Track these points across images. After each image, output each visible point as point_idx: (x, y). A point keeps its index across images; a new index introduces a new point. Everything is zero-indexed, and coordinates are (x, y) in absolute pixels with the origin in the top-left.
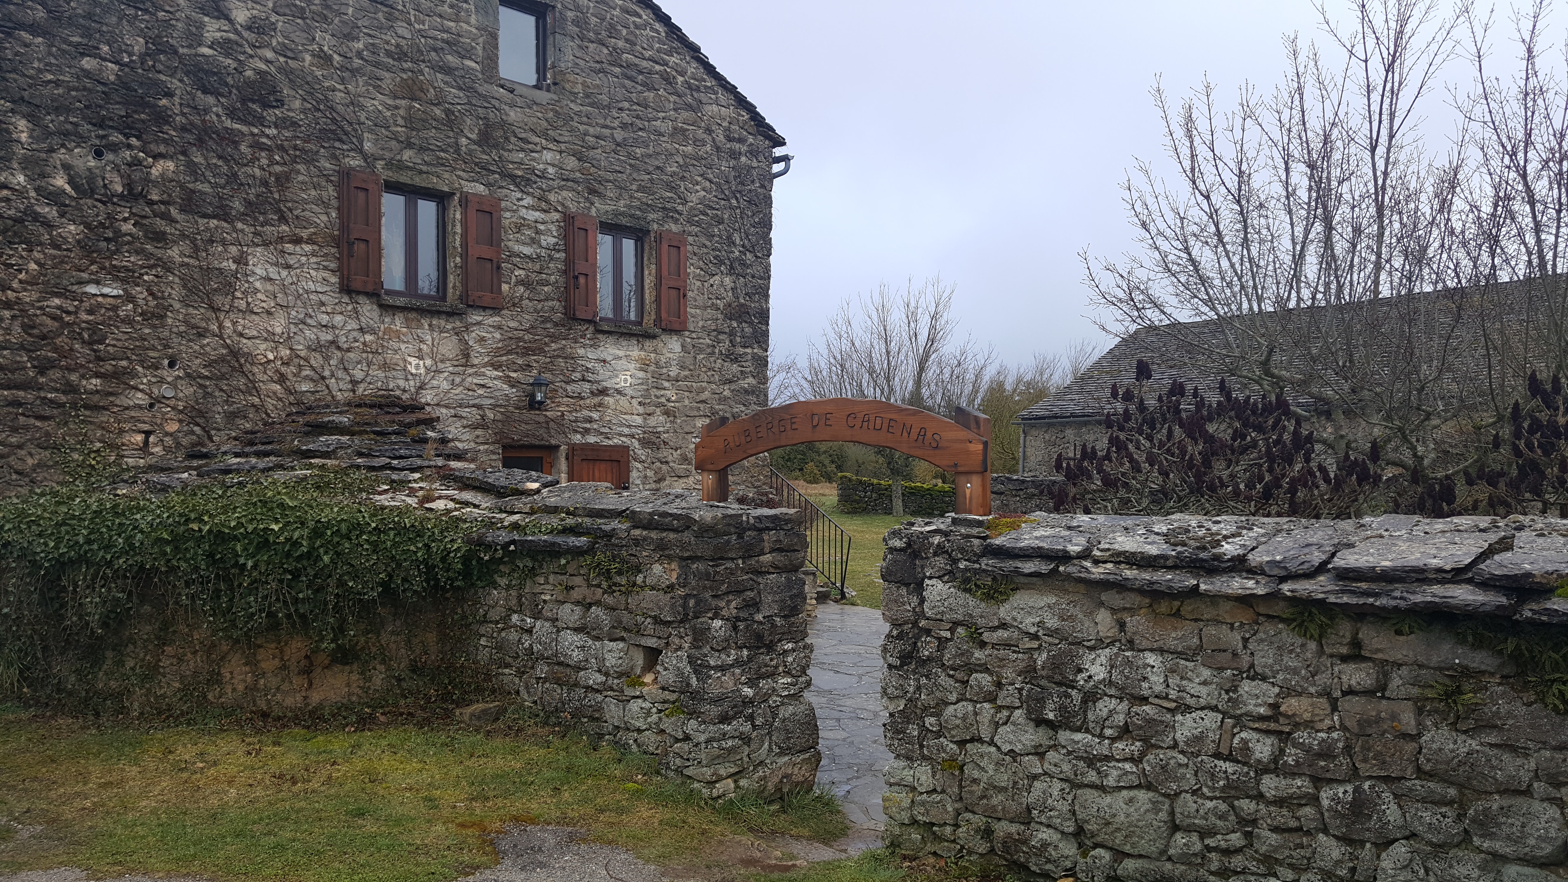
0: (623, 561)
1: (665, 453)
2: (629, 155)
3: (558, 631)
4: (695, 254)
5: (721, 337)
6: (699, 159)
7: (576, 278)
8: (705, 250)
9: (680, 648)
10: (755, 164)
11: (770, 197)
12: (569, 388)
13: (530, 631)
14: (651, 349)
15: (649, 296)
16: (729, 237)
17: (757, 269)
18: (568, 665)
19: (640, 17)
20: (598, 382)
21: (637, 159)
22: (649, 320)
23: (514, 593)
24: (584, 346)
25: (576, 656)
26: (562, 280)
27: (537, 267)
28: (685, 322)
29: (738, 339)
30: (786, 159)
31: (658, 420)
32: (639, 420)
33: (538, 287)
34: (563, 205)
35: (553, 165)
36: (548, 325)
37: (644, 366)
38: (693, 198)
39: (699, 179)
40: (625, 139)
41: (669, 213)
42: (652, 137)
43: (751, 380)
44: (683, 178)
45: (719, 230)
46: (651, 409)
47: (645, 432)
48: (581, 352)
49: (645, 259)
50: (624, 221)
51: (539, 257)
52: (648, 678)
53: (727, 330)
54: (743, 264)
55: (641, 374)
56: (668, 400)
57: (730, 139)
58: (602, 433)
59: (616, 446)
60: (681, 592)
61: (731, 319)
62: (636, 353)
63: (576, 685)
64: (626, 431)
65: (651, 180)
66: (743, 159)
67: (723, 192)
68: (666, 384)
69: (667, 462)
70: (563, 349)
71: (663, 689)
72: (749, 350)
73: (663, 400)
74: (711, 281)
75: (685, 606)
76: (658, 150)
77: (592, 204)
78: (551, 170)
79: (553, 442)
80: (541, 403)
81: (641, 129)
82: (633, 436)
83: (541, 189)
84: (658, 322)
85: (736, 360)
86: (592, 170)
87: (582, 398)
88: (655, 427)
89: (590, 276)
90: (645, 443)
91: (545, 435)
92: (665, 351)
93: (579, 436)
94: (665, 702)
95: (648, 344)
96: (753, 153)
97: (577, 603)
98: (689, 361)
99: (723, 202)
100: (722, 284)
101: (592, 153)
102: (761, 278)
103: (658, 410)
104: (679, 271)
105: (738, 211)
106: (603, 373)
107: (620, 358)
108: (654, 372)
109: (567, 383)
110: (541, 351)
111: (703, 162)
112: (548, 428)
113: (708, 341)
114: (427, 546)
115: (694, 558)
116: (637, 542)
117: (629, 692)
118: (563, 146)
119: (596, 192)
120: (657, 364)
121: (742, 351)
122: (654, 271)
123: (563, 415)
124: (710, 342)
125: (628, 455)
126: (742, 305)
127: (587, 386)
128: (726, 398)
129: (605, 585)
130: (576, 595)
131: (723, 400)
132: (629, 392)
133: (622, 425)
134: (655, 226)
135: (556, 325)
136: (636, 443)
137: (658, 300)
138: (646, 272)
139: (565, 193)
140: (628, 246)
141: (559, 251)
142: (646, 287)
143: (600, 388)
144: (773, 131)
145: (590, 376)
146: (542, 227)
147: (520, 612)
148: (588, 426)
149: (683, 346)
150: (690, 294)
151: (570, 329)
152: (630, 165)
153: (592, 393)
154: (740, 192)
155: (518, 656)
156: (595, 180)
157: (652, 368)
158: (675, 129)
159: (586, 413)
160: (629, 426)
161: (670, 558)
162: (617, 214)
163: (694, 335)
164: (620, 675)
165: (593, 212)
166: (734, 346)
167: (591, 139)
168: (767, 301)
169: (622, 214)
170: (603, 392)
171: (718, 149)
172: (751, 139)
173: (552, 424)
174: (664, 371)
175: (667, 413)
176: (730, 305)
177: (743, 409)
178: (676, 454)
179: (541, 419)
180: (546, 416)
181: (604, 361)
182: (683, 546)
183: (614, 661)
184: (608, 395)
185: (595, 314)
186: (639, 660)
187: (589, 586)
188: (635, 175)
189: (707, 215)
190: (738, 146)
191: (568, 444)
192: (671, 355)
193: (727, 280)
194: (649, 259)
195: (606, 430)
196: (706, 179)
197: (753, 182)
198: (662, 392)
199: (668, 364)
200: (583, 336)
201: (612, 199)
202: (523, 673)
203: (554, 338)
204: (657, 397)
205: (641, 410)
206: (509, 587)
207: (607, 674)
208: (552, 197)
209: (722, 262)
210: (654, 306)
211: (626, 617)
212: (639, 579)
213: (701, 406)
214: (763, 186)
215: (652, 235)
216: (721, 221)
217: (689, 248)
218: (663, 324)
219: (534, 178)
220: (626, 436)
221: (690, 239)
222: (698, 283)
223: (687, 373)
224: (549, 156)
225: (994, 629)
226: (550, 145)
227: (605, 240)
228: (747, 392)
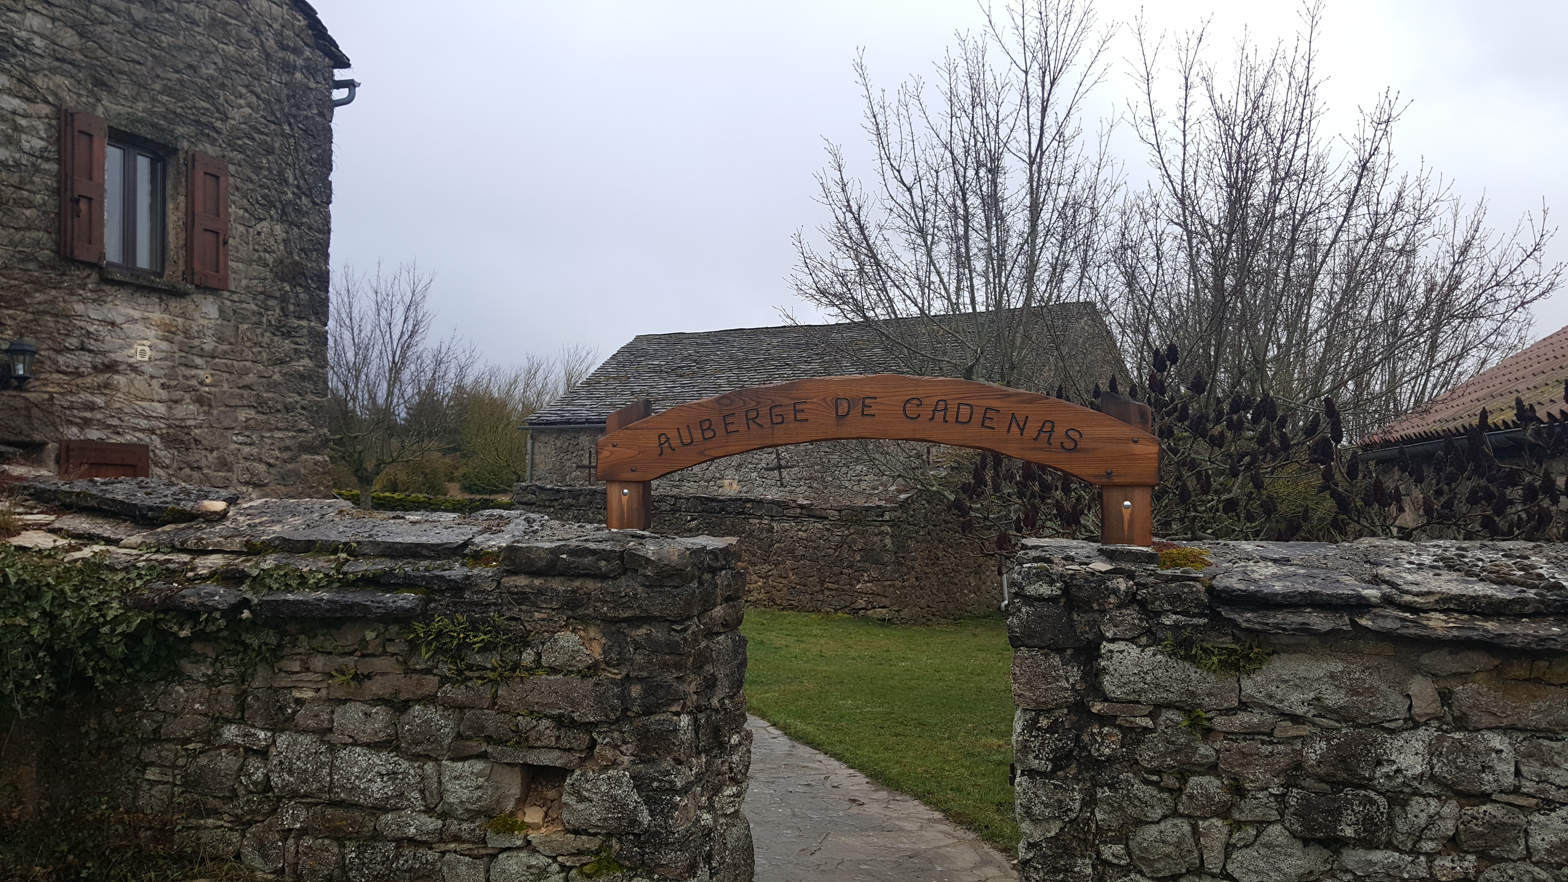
0: (497, 629)
1: (196, 455)
2: (152, 42)
3: (332, 748)
4: (237, 189)
5: (271, 302)
6: (245, 64)
7: (77, 201)
8: (251, 186)
9: (614, 764)
10: (312, 85)
11: (330, 130)
12: (61, 359)
13: (263, 754)
14: (178, 311)
15: (174, 238)
16: (281, 173)
17: (314, 219)
18: (356, 805)
20: (104, 353)
21: (163, 49)
22: (174, 272)
23: (228, 689)
24: (84, 300)
25: (378, 789)
26: (52, 203)
27: (15, 179)
28: (226, 278)
29: (292, 308)
30: (351, 85)
31: (188, 410)
32: (161, 409)
33: (16, 210)
34: (56, 95)
35: (42, 36)
36: (31, 266)
37: (169, 333)
38: (236, 115)
39: (244, 91)
40: (146, 19)
41: (204, 130)
42: (183, 23)
43: (306, 362)
44: (222, 86)
45: (268, 162)
46: (178, 394)
47: (169, 426)
48: (79, 308)
49: (169, 187)
50: (144, 131)
51: (18, 164)
52: (533, 815)
53: (278, 294)
54: (299, 211)
55: (164, 345)
56: (202, 383)
57: (283, 48)
58: (109, 426)
59: (129, 445)
60: (615, 674)
61: (282, 280)
62: (157, 315)
63: (377, 836)
64: (144, 423)
65: (181, 82)
66: (298, 75)
67: (273, 113)
68: (199, 361)
69: (199, 466)
70: (52, 302)
71: (576, 832)
72: (304, 323)
73: (194, 382)
74: (258, 227)
75: (624, 697)
76: (191, 42)
77: (99, 100)
78: (38, 42)
79: (37, 437)
80: (23, 379)
81: (168, 10)
82: (152, 431)
83: (23, 66)
84: (189, 274)
85: (287, 335)
86: (99, 53)
87: (81, 375)
88: (182, 420)
89: (95, 201)
90: (169, 441)
91: (25, 428)
92: (197, 316)
93: (75, 430)
94: (580, 853)
95: (175, 305)
96: (310, 70)
97: (378, 701)
98: (229, 332)
99: (273, 126)
100: (272, 233)
101: (99, 29)
102: (320, 231)
103: (187, 396)
104: (218, 208)
105: (292, 141)
106: (111, 341)
107: (134, 321)
108: (181, 343)
109: (59, 352)
110: (18, 302)
111: (249, 70)
112: (29, 417)
113: (253, 307)
115: (635, 621)
116: (521, 597)
117: (495, 841)
118: (57, 12)
119: (105, 84)
120: (186, 332)
121: (296, 323)
122: (182, 205)
123: (52, 398)
124: (256, 308)
125: (148, 457)
126: (296, 263)
127: (87, 357)
128: (276, 384)
129: (445, 669)
130: (374, 687)
131: (272, 386)
132: (148, 369)
133: (138, 415)
134: (186, 144)
135: (42, 266)
136: (157, 441)
137: (189, 245)
138: (170, 206)
139: (58, 79)
140: (144, 166)
141: (48, 160)
142: (170, 226)
143: (106, 361)
144: (337, 47)
145: (92, 344)
146: (23, 122)
147: (241, 721)
148: (88, 415)
149: (221, 311)
150: (230, 241)
151: (64, 274)
152: (153, 56)
153: (95, 368)
154: (294, 117)
155: (235, 795)
156: (103, 67)
157: (180, 337)
158: (213, 19)
159: (85, 396)
160: (148, 417)
161: (585, 620)
162: (134, 120)
163: (235, 297)
164: (473, 815)
165: (100, 111)
166: (286, 316)
167: (99, 10)
168: (326, 262)
169: (140, 120)
170: (112, 367)
171: (268, 56)
172: (308, 53)
173: (35, 411)
174: (196, 342)
175: (200, 401)
176: (282, 262)
177: (298, 398)
179: (19, 403)
180: (26, 399)
181: (113, 324)
182: (618, 601)
183: (465, 795)
184: (117, 372)
185: (102, 256)
186: (513, 785)
187: (408, 671)
188: (159, 71)
189: (253, 139)
190: (292, 57)
191: (60, 441)
192: (205, 322)
193: (278, 229)
194: (175, 188)
195: (116, 422)
196: (253, 92)
197: (310, 106)
198: (194, 372)
199: (201, 334)
200: (83, 286)
201: (126, 99)
202: (250, 824)
203: (39, 285)
204: (186, 378)
205: (164, 395)
206: (211, 682)
207: (444, 816)
208: (39, 81)
209: (272, 205)
210: (182, 253)
211: (492, 721)
212: (528, 657)
213: (245, 393)
214: (321, 114)
215: (181, 155)
216: (270, 151)
217: (231, 180)
218: (196, 279)
219: (11, 49)
220: (143, 431)
221: (232, 168)
222: (242, 229)
223: (226, 347)
224: (34, 21)
225: (1230, 712)
226: (38, 7)
227: (113, 156)
228: (302, 377)
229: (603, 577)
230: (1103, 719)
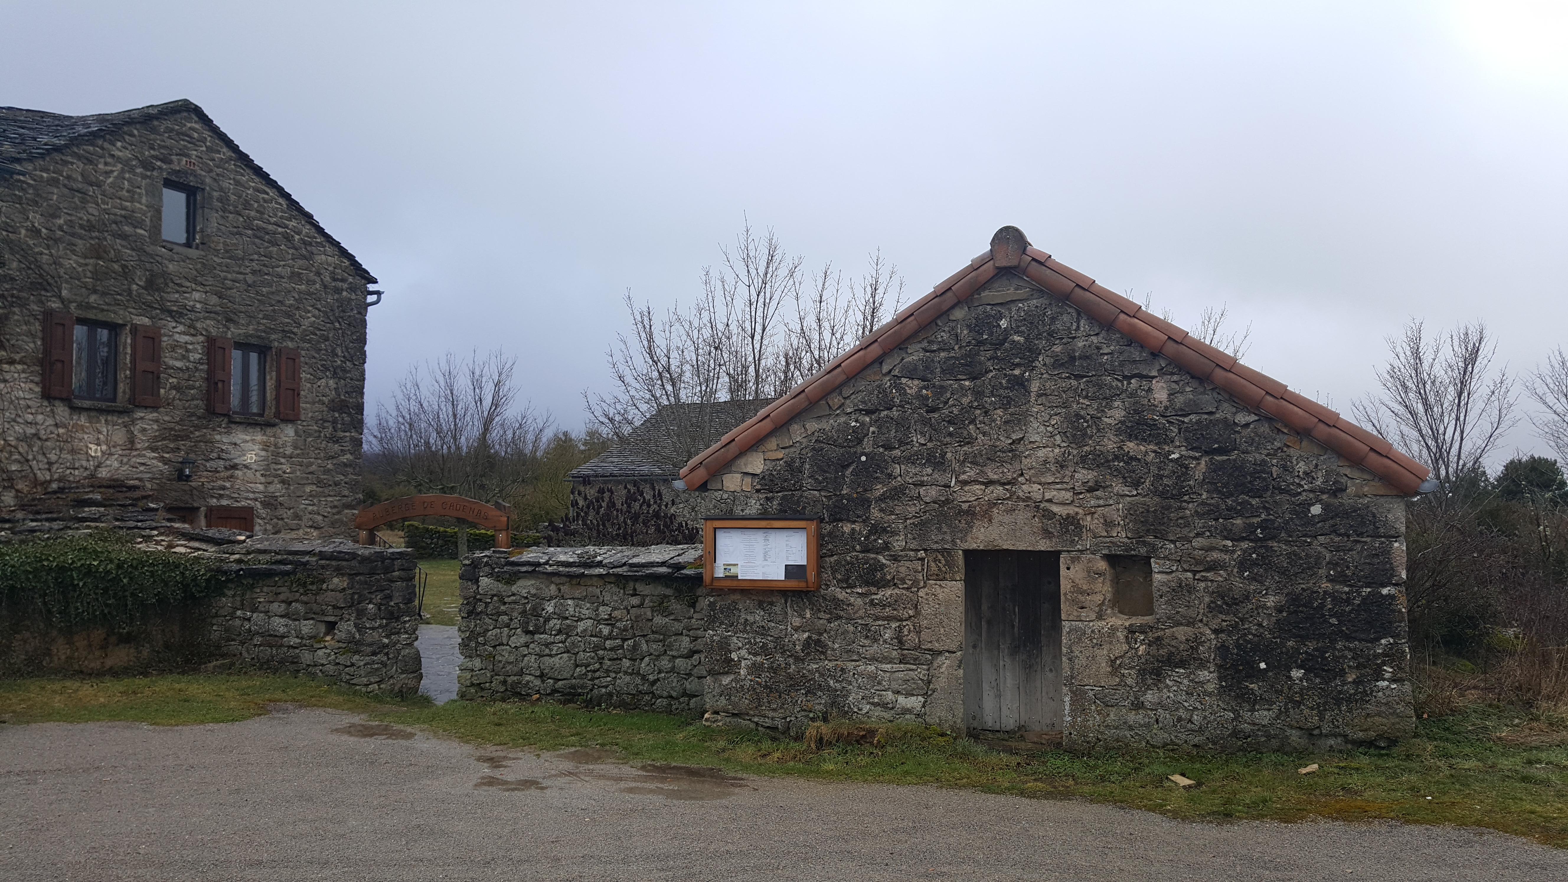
0: (315, 577)
1: (281, 512)
2: (257, 293)
3: (269, 617)
4: (306, 363)
5: (326, 425)
6: (310, 294)
7: (217, 384)
8: (314, 360)
9: (349, 620)
10: (353, 297)
11: (365, 321)
12: (208, 465)
13: (249, 620)
14: (271, 434)
15: (270, 395)
16: (333, 351)
17: (355, 374)
18: (276, 636)
19: (268, 194)
20: (230, 460)
21: (263, 296)
22: (270, 412)
23: (238, 599)
24: (220, 433)
25: (282, 630)
26: (204, 385)
27: (186, 376)
28: (298, 414)
29: (339, 426)
30: (378, 292)
31: (276, 488)
32: (261, 487)
33: (187, 391)
34: (207, 330)
35: (200, 302)
36: (193, 418)
37: (266, 446)
38: (306, 323)
39: (310, 308)
40: (254, 282)
41: (286, 334)
42: (275, 279)
43: (349, 456)
44: (298, 308)
45: (326, 346)
46: (270, 479)
47: (265, 497)
48: (218, 437)
49: (267, 367)
50: (253, 341)
51: (188, 369)
52: (328, 638)
53: (331, 419)
54: (344, 371)
55: (263, 453)
56: (284, 472)
57: (334, 280)
58: (232, 498)
59: (243, 508)
60: (350, 591)
61: (334, 411)
62: (259, 437)
63: (282, 646)
64: (251, 496)
65: (274, 311)
66: (345, 293)
67: (328, 318)
68: (283, 460)
69: (282, 519)
70: (204, 435)
71: (338, 642)
72: (347, 434)
73: (280, 472)
74: (319, 384)
75: (352, 598)
76: (280, 288)
77: (229, 329)
78: (198, 306)
79: (195, 505)
80: (188, 476)
81: (266, 274)
82: (256, 500)
83: (191, 319)
84: (277, 414)
85: (337, 442)
86: (230, 304)
87: (218, 472)
88: (273, 493)
89: (226, 383)
90: (265, 504)
91: (190, 501)
92: (282, 436)
93: (215, 500)
94: (339, 648)
95: (269, 431)
96: (352, 289)
97: (283, 602)
98: (300, 443)
99: (328, 325)
100: (327, 385)
101: (229, 292)
102: (358, 380)
103: (276, 480)
104: (295, 376)
105: (340, 331)
106: (234, 453)
107: (248, 442)
108: (273, 451)
109: (207, 461)
110: (187, 438)
111: (314, 296)
112: (192, 495)
113: (315, 428)
114: (182, 573)
115: (357, 574)
116: (323, 567)
117: (316, 646)
118: (208, 288)
119: (231, 320)
120: (276, 445)
121: (342, 434)
122: (274, 377)
123: (203, 484)
124: (317, 428)
125: (253, 514)
126: (343, 401)
127: (222, 462)
128: (329, 470)
129: (301, 591)
130: (282, 597)
131: (327, 472)
132: (255, 467)
133: (248, 491)
134: (276, 344)
135: (199, 418)
136: (258, 505)
137: (277, 398)
138: (268, 377)
139: (208, 322)
140: (254, 357)
141: (202, 364)
142: (268, 388)
143: (231, 464)
144: (368, 273)
145: (224, 455)
146: (190, 347)
147: (242, 609)
148: (222, 492)
149: (296, 432)
150: (302, 393)
151: (210, 421)
152: (258, 300)
153: (225, 468)
154: (342, 317)
155: (240, 634)
156: (231, 311)
157: (272, 448)
158: (292, 273)
159: (220, 483)
160: (254, 492)
161: (343, 575)
162: (247, 336)
163: (305, 423)
164: (311, 638)
165: (229, 335)
166: (335, 431)
167: (229, 282)
168: (362, 397)
169: (251, 336)
170: (234, 467)
171: (325, 287)
172: (350, 279)
173: (195, 492)
174: (281, 450)
175: (283, 482)
176: (333, 401)
177: (343, 478)
178: (290, 512)
179: (187, 488)
180: (190, 486)
181: (235, 444)
182: (351, 568)
183: (307, 631)
184: (237, 469)
185: (230, 409)
186: (322, 628)
187: (291, 592)
188: (261, 307)
189: (316, 335)
190: (340, 284)
191: (207, 506)
192: (287, 439)
193: (331, 382)
194: (271, 368)
195: (236, 495)
196: (316, 308)
197: (352, 310)
198: (279, 466)
199: (284, 445)
200: (220, 426)
201: (243, 325)
202: (244, 643)
203: (197, 428)
204: (275, 470)
205: (263, 480)
206: (234, 596)
207: (302, 638)
208: (199, 325)
209: (327, 369)
210: (274, 403)
211: (315, 607)
212: (324, 586)
213: (310, 476)
214: (360, 312)
215: (274, 350)
216: (327, 339)
217: (302, 359)
218: (281, 417)
219: (185, 312)
220: (251, 499)
221: (303, 353)
222: (309, 385)
223: (298, 451)
224: (197, 295)
225: (509, 596)
226: (199, 288)
227: (237, 354)
228: (345, 465)
229: (347, 560)
230: (480, 600)
